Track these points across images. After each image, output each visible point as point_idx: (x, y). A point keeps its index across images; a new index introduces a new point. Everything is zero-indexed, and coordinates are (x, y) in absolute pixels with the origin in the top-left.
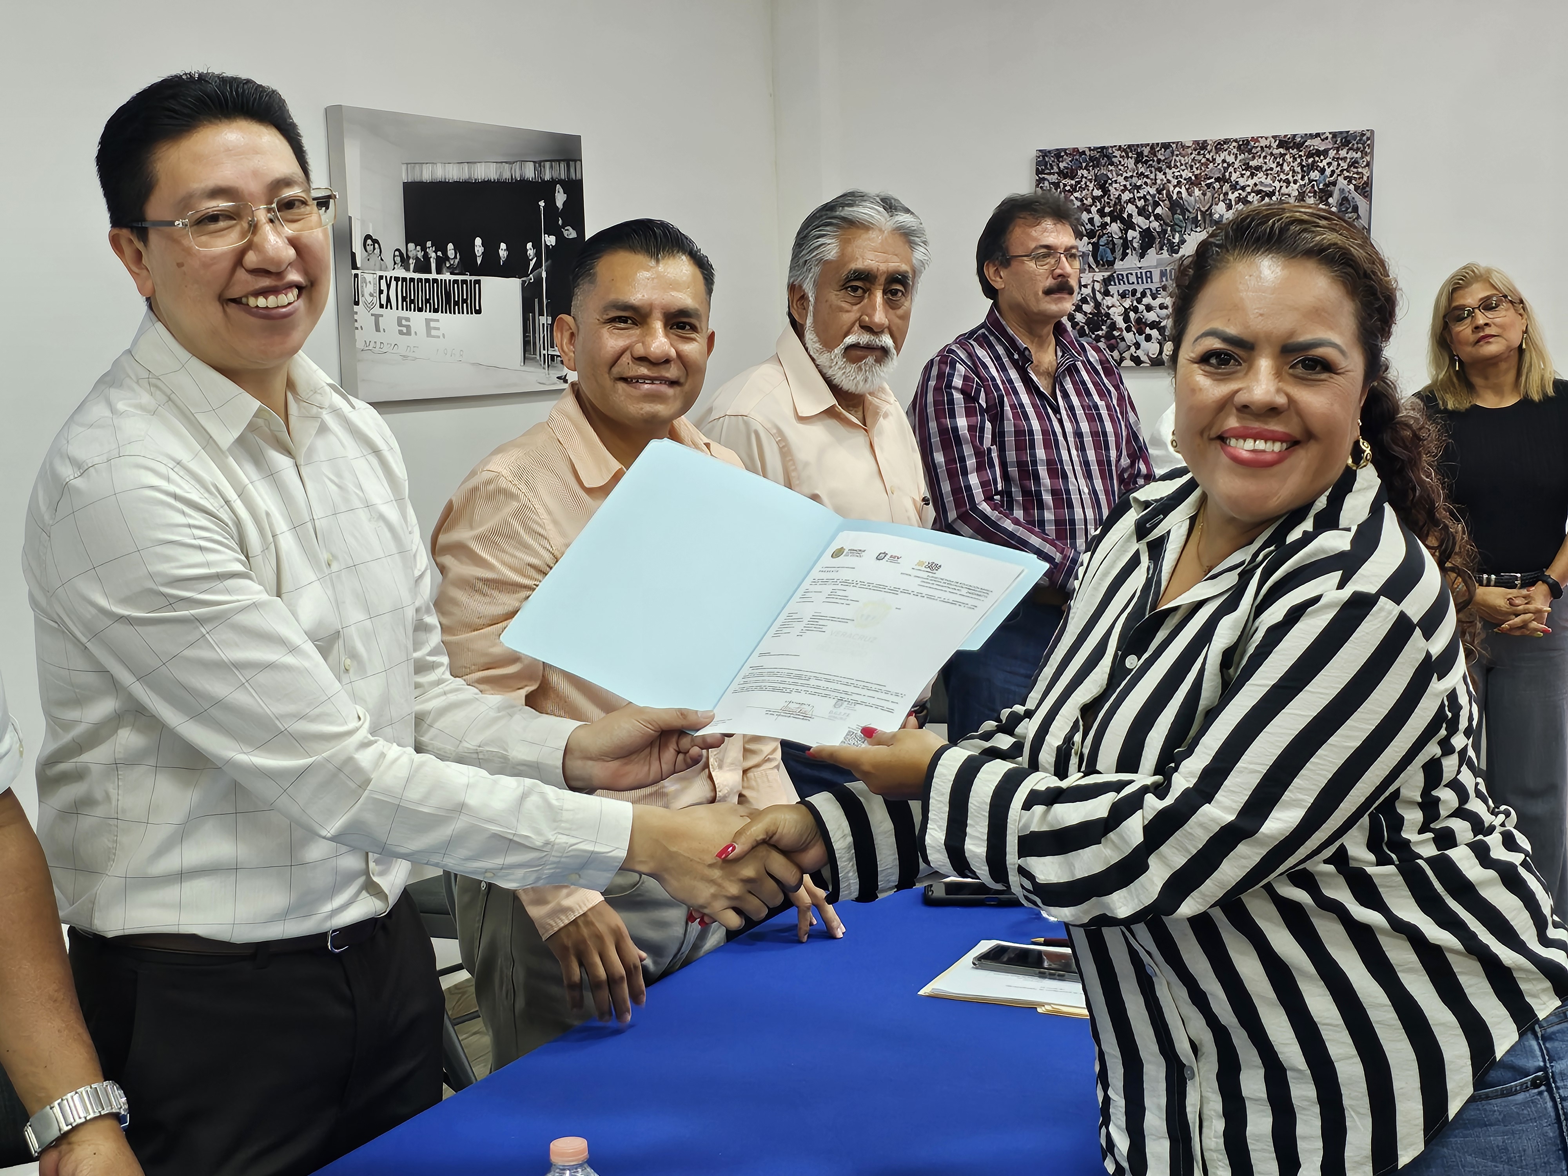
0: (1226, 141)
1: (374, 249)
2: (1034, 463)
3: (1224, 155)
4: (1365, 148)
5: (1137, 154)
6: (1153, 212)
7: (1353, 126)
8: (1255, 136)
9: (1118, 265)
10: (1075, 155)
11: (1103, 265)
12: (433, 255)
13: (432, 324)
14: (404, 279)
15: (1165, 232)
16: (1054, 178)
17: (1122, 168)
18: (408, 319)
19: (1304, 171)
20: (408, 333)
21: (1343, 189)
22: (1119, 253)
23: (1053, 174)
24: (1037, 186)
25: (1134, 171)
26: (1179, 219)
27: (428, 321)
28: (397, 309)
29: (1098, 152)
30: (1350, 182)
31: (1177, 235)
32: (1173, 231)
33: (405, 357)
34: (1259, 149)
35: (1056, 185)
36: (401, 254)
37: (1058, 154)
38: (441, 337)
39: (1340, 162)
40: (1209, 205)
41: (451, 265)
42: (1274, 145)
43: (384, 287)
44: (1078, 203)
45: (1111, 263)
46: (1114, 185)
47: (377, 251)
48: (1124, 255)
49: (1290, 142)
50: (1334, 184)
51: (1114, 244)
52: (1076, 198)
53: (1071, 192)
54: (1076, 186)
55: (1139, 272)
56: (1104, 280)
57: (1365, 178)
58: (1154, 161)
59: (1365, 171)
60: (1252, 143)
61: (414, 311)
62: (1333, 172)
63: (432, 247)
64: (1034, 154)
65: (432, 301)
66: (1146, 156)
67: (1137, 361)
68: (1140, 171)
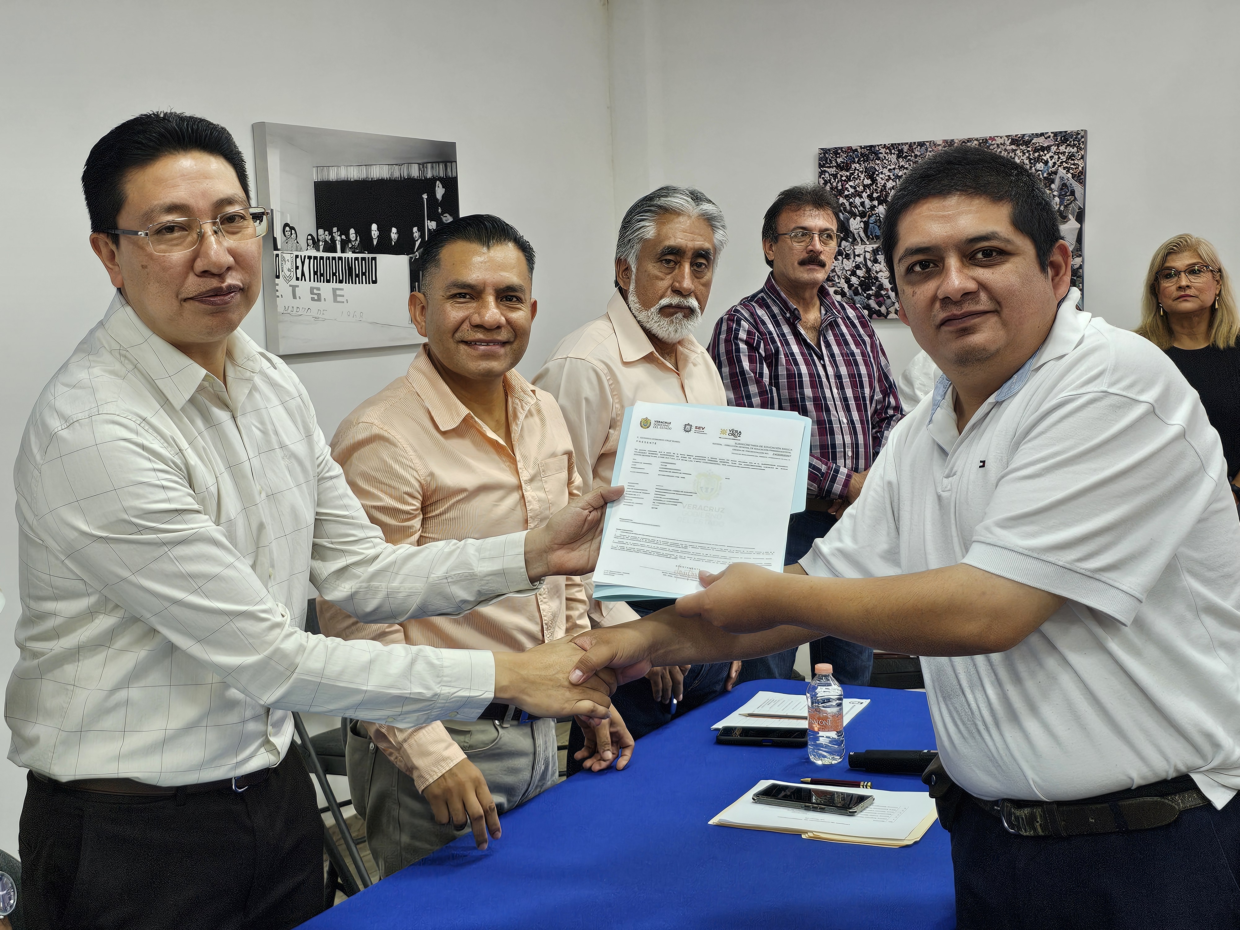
1: (291, 234)
2: (803, 399)
4: (1079, 144)
5: (899, 150)
7: (1070, 127)
8: (992, 135)
10: (849, 152)
11: (873, 239)
12: (339, 238)
13: (338, 292)
14: (315, 258)
16: (833, 171)
17: (887, 162)
18: (318, 289)
19: (1031, 163)
20: (319, 300)
21: (1063, 178)
23: (832, 167)
24: (820, 177)
25: (896, 165)
27: (334, 290)
28: (310, 281)
29: (867, 150)
30: (1068, 171)
33: (316, 318)
34: (996, 146)
35: (835, 176)
36: (313, 238)
37: (836, 152)
38: (345, 302)
39: (1060, 156)
41: (353, 246)
42: (1008, 143)
43: (299, 264)
44: (852, 190)
46: (881, 176)
47: (294, 236)
49: (1020, 140)
50: (1056, 173)
52: (851, 186)
53: (847, 181)
54: (850, 176)
56: (873, 251)
57: (1080, 168)
59: (1080, 163)
60: (990, 141)
61: (324, 282)
62: (1055, 163)
63: (337, 232)
64: (817, 151)
65: (337, 274)
66: (906, 152)
68: (901, 164)
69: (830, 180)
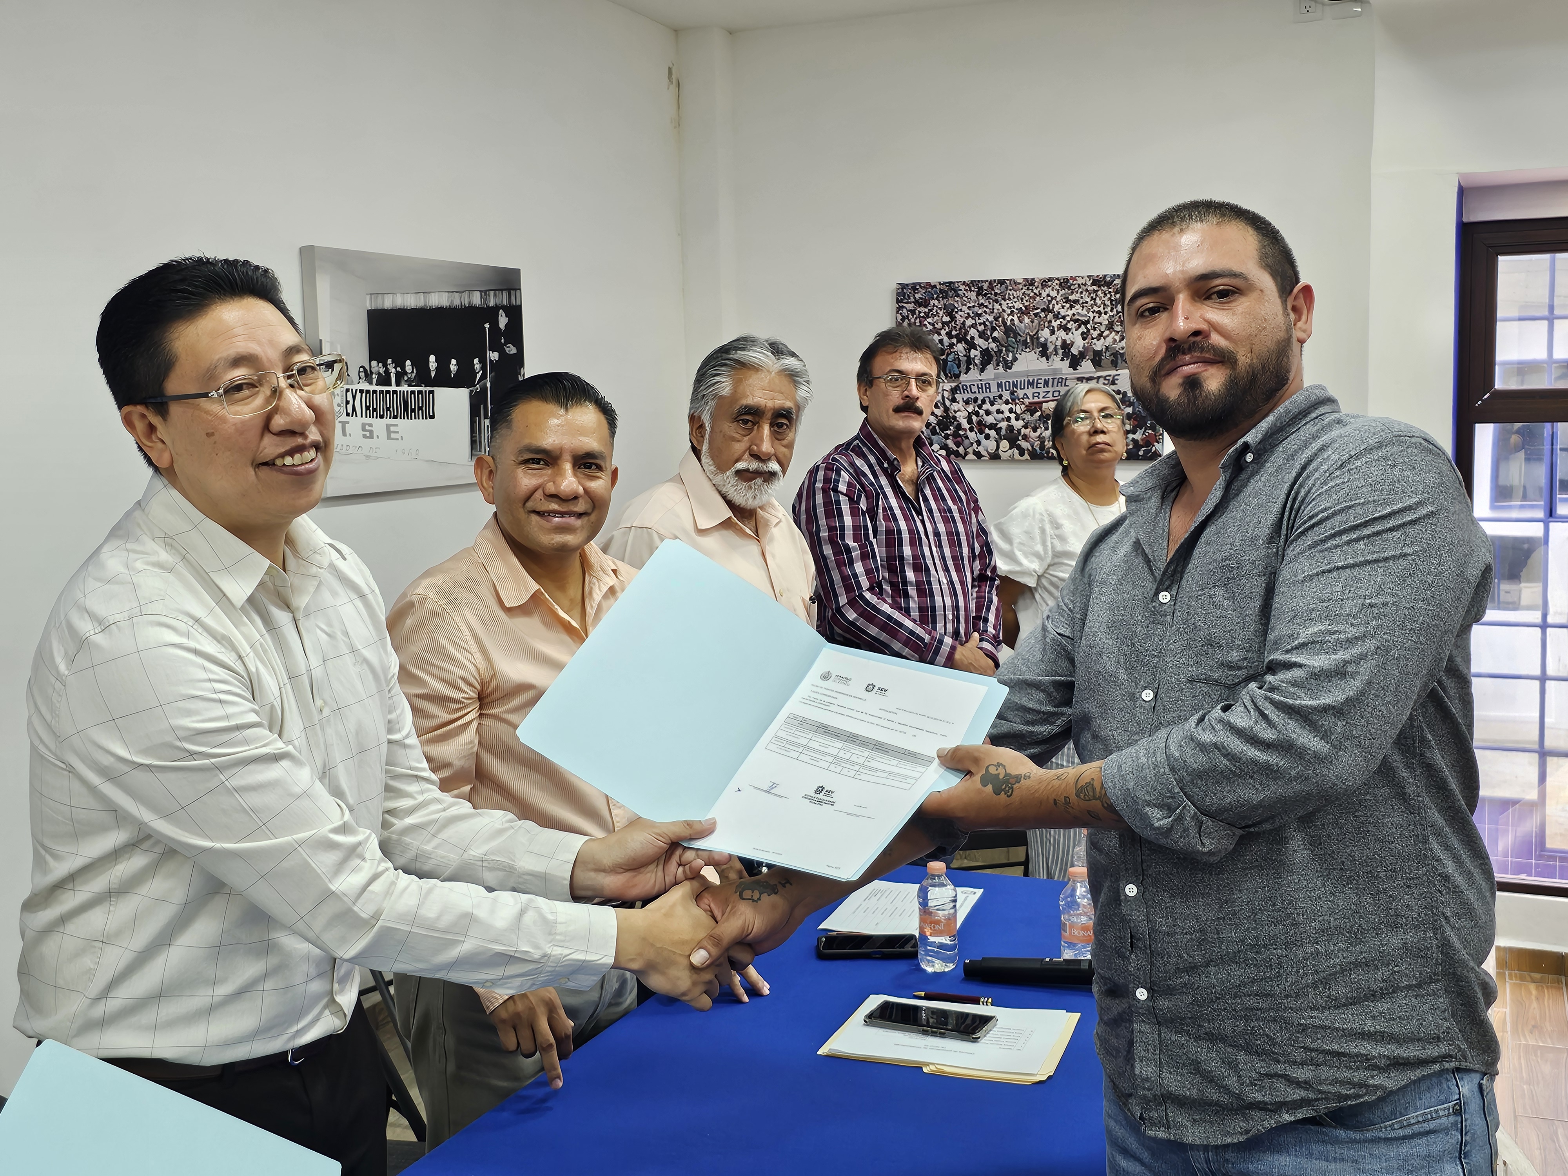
0: (1050, 280)
3: (1048, 290)
5: (978, 288)
6: (991, 335)
8: (1074, 275)
9: (963, 377)
10: (928, 288)
11: (951, 377)
12: (393, 370)
13: (392, 429)
15: (1000, 351)
16: (910, 306)
17: (966, 299)
18: (371, 425)
19: (1112, 304)
20: (371, 437)
22: (963, 367)
23: (910, 303)
24: (897, 312)
25: (975, 302)
26: (1012, 341)
27: (388, 426)
28: (362, 416)
29: (946, 286)
31: (1011, 355)
32: (1007, 350)
33: (367, 456)
34: (1077, 286)
35: (913, 312)
36: (365, 371)
37: (914, 287)
38: (400, 439)
40: (1036, 331)
41: (409, 378)
42: (1089, 283)
43: (350, 398)
44: (930, 327)
45: (957, 376)
46: (960, 313)
47: (345, 368)
48: (968, 370)
49: (1102, 281)
51: (959, 361)
52: (929, 323)
53: (925, 318)
54: (929, 313)
55: (979, 383)
56: (952, 389)
58: (992, 294)
60: (1071, 281)
61: (377, 418)
63: (392, 363)
64: (895, 286)
65: (391, 409)
66: (985, 290)
67: (978, 455)
68: (981, 302)
69: (908, 317)
